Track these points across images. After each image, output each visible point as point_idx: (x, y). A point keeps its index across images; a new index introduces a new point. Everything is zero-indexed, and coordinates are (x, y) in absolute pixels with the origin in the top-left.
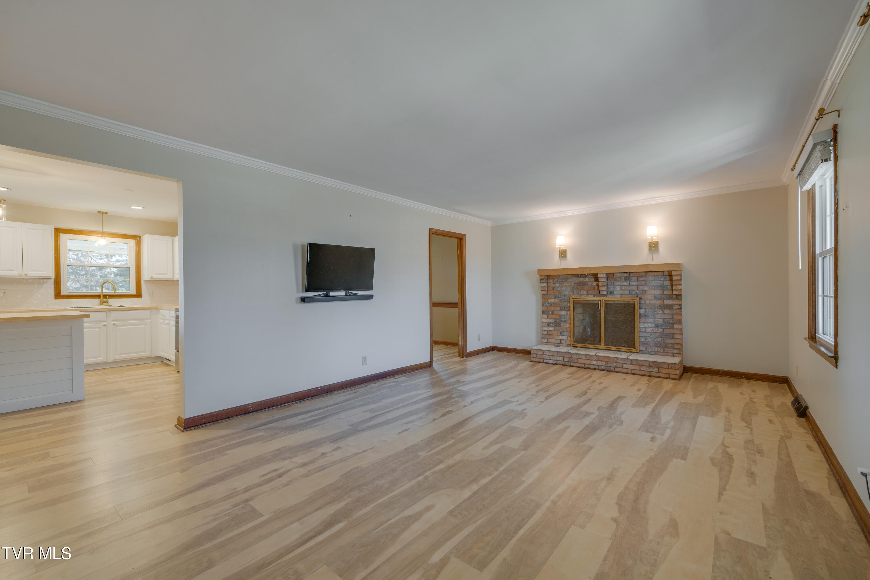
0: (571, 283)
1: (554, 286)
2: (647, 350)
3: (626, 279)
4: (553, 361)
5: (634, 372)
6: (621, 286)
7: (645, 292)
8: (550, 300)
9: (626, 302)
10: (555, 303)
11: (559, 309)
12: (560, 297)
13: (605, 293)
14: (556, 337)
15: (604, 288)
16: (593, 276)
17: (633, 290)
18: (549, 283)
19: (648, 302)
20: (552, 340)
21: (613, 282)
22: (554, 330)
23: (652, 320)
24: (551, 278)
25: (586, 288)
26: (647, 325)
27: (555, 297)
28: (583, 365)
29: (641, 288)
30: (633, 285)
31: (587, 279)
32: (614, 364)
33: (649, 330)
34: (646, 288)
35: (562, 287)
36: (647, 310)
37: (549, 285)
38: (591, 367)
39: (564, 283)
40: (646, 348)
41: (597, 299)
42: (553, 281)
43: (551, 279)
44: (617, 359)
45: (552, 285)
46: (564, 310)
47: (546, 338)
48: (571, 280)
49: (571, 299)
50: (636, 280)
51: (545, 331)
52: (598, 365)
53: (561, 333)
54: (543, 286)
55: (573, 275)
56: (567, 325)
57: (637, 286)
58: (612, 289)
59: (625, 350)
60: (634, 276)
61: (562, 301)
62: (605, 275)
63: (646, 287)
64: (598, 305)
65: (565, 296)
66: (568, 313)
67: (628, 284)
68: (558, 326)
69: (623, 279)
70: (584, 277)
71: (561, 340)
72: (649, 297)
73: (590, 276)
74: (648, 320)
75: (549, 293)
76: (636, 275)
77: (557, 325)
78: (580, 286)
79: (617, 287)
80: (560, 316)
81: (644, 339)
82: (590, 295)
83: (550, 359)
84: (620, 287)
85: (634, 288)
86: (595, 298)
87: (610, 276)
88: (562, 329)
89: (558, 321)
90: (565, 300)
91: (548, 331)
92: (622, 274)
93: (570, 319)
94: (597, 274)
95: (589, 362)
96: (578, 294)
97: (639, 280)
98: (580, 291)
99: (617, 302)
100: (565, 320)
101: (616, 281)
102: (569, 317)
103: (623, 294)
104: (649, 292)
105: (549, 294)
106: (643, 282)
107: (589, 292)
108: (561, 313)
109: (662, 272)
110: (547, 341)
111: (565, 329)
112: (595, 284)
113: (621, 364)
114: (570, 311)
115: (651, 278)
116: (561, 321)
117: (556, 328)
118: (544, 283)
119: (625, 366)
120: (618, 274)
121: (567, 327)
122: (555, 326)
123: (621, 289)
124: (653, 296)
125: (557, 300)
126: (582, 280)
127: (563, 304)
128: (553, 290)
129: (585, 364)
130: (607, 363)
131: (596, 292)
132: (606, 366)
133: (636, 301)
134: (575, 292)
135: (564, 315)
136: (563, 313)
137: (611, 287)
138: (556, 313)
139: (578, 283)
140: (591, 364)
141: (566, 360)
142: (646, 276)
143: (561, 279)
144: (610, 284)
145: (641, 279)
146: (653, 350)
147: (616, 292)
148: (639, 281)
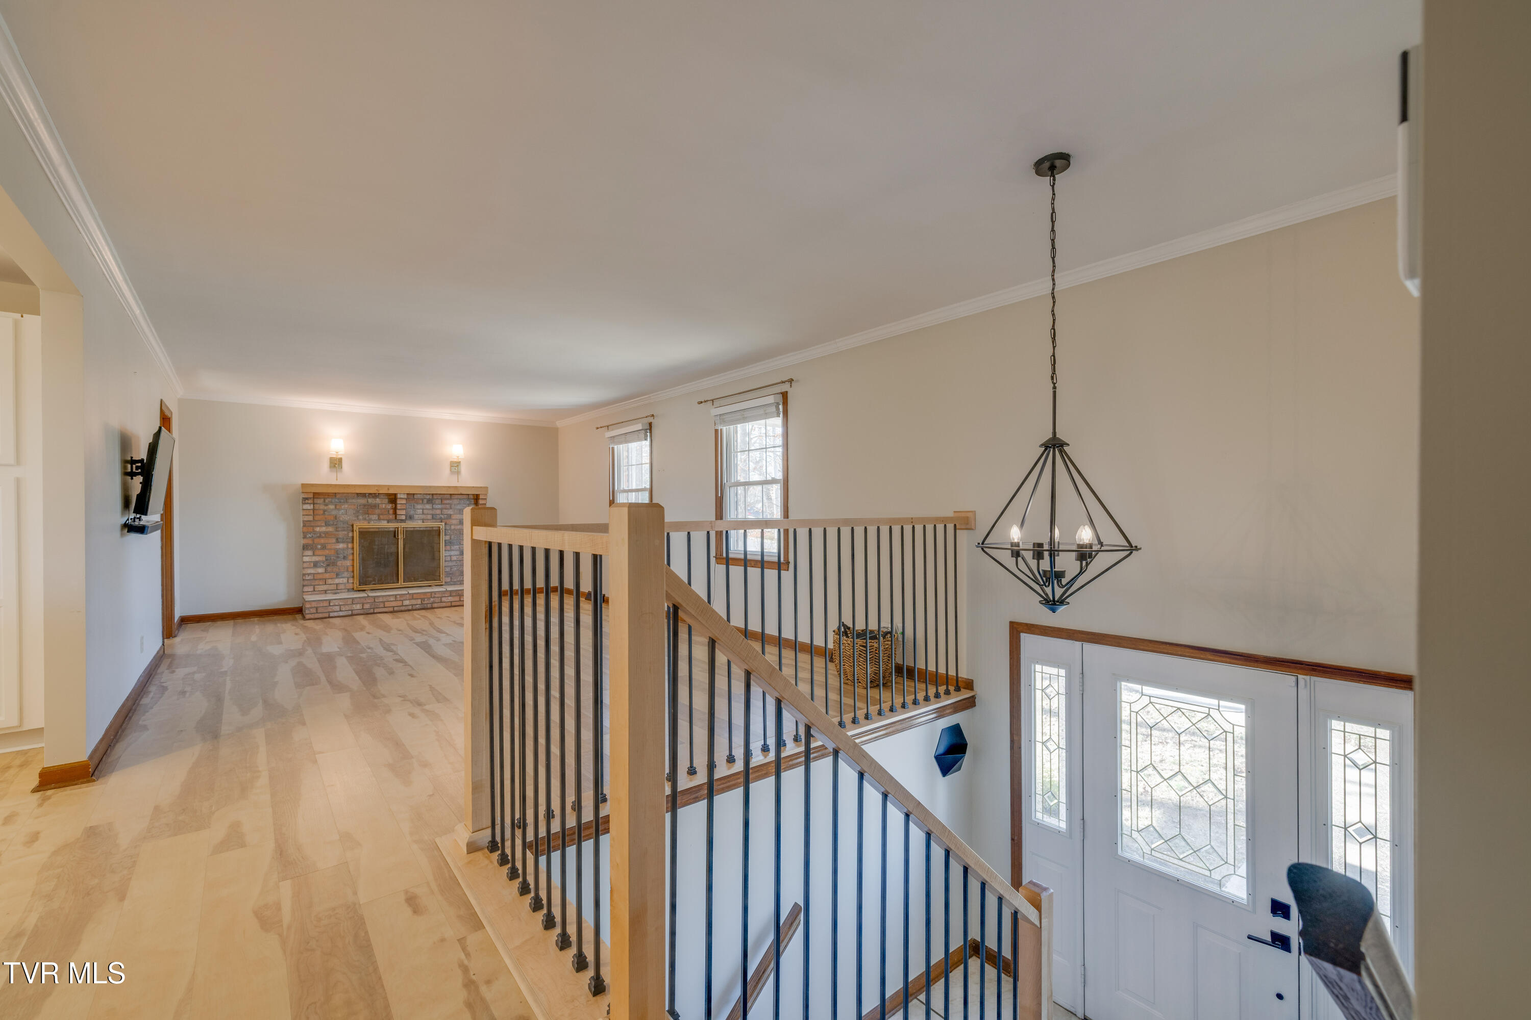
0: (355, 505)
1: (326, 508)
2: (452, 580)
3: (430, 501)
4: (345, 612)
5: (454, 604)
6: (423, 509)
7: (450, 516)
8: (318, 529)
9: (428, 529)
10: (326, 533)
11: (334, 541)
12: (335, 524)
13: (403, 517)
14: (330, 581)
15: (403, 512)
16: (386, 497)
17: (437, 514)
18: (316, 504)
19: (453, 527)
20: (322, 586)
21: (414, 505)
22: (326, 571)
23: (457, 547)
24: (320, 496)
25: (377, 511)
26: (452, 553)
27: (327, 525)
28: (391, 609)
29: (445, 512)
30: (437, 509)
31: (377, 499)
32: (432, 600)
33: (454, 558)
34: (450, 512)
35: (339, 510)
36: (452, 537)
37: (317, 507)
38: (403, 608)
39: (343, 505)
40: (451, 578)
41: (392, 526)
42: (324, 501)
43: (319, 498)
44: (435, 593)
45: (322, 507)
46: (343, 542)
47: (312, 585)
48: (354, 501)
49: (355, 526)
50: (440, 503)
51: (309, 574)
52: (412, 605)
53: (337, 575)
54: (309, 508)
55: (357, 494)
56: (348, 563)
57: (441, 509)
58: (412, 512)
59: (430, 584)
60: (437, 499)
61: (340, 529)
62: (405, 496)
63: (451, 510)
64: (395, 534)
65: (344, 522)
66: (350, 545)
67: (431, 508)
68: (333, 565)
69: (425, 501)
70: (373, 497)
71: (337, 584)
72: (454, 522)
73: (382, 497)
74: (453, 548)
75: (316, 519)
76: (440, 498)
77: (330, 563)
78: (368, 510)
79: (418, 511)
80: (337, 551)
81: (449, 569)
82: (382, 521)
83: (340, 611)
84: (421, 510)
85: (438, 512)
86: (389, 524)
87: (411, 497)
88: (339, 569)
89: (332, 558)
90: (344, 528)
91: (314, 574)
92: (425, 495)
93: (353, 554)
94: (395, 495)
95: (400, 603)
96: (365, 519)
97: (443, 502)
98: (367, 515)
99: (419, 529)
100: (344, 556)
101: (418, 503)
102: (351, 552)
103: (425, 520)
104: (454, 517)
105: (317, 521)
106: (448, 506)
107: (381, 517)
108: (337, 547)
109: (467, 496)
110: (312, 589)
111: (345, 568)
112: (390, 506)
113: (440, 598)
114: (353, 543)
115: (456, 502)
116: (338, 557)
117: (329, 569)
118: (310, 504)
119: (444, 599)
120: (419, 495)
121: (348, 564)
122: (328, 565)
123: (423, 514)
124: (458, 521)
125: (330, 529)
126: (370, 500)
127: (341, 534)
128: (324, 514)
129: (394, 607)
130: (423, 600)
131: (392, 517)
132: (422, 604)
133: (441, 527)
134: (361, 517)
135: (343, 549)
136: (341, 546)
137: (410, 511)
138: (328, 547)
139: (365, 505)
140: (403, 606)
141: (367, 606)
142: (451, 499)
143: (338, 499)
144: (410, 507)
145: (445, 502)
146: (458, 579)
147: (416, 517)
148: (444, 504)
